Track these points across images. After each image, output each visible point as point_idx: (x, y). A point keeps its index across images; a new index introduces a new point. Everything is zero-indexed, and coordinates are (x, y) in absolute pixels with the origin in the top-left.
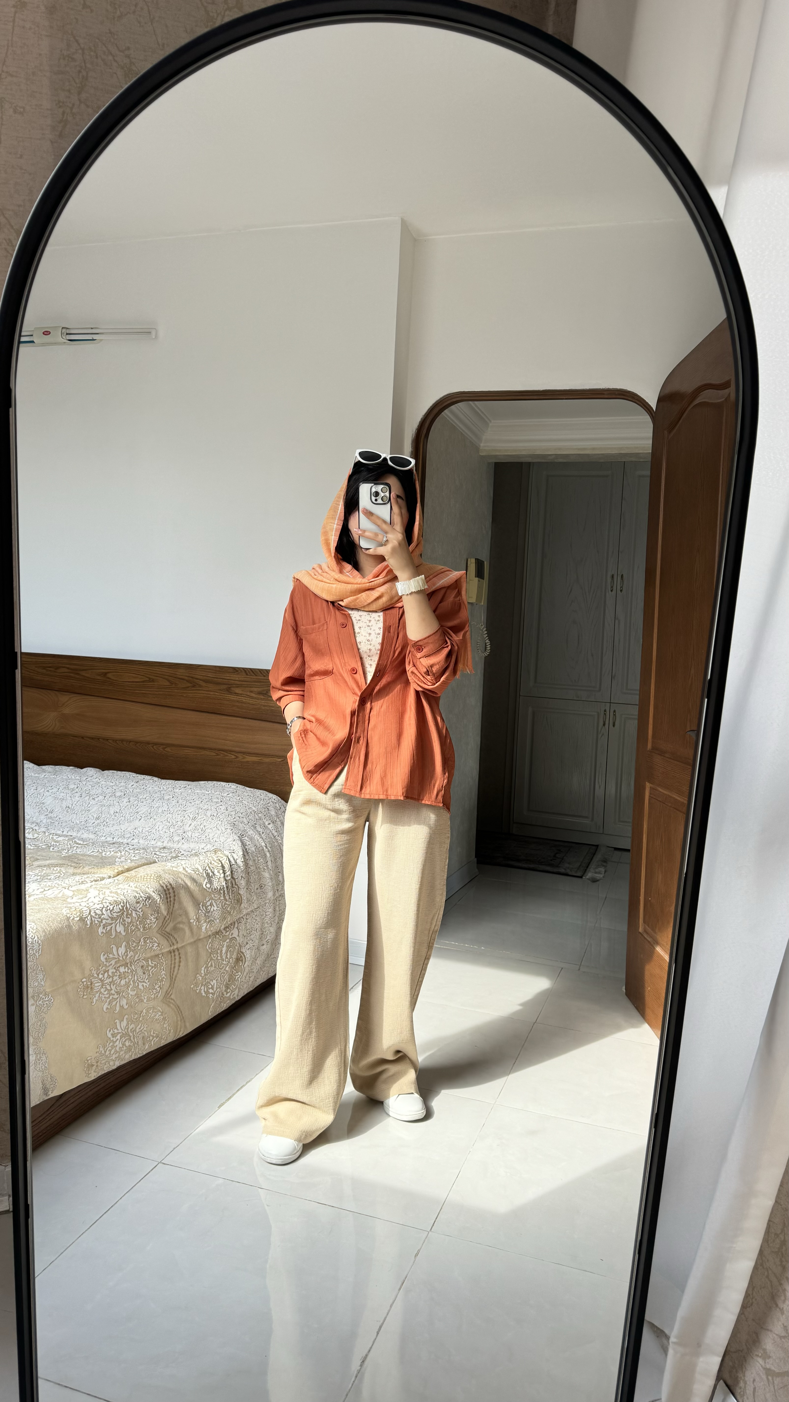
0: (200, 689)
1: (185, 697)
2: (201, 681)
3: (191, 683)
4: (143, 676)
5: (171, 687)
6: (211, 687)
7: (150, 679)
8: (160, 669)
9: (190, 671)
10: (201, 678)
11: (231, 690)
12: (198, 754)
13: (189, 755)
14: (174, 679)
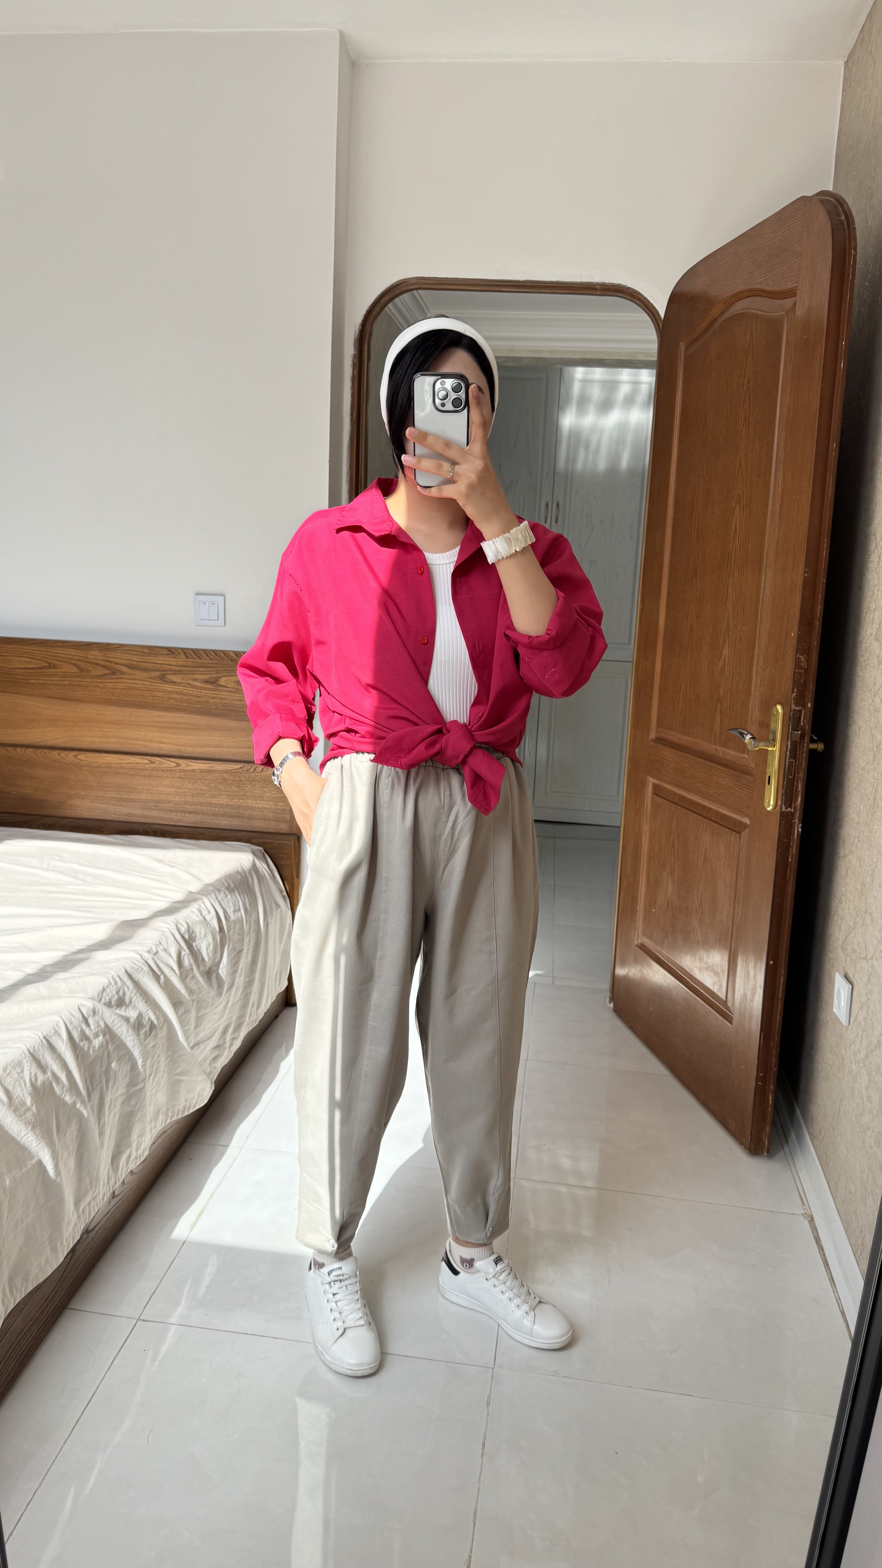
0: (123, 677)
1: (102, 688)
2: (123, 667)
3: (109, 669)
4: (40, 660)
5: (80, 674)
6: (138, 674)
7: (50, 664)
8: (64, 651)
9: (107, 653)
10: (123, 662)
11: (166, 678)
12: (123, 762)
13: (110, 763)
14: (86, 664)
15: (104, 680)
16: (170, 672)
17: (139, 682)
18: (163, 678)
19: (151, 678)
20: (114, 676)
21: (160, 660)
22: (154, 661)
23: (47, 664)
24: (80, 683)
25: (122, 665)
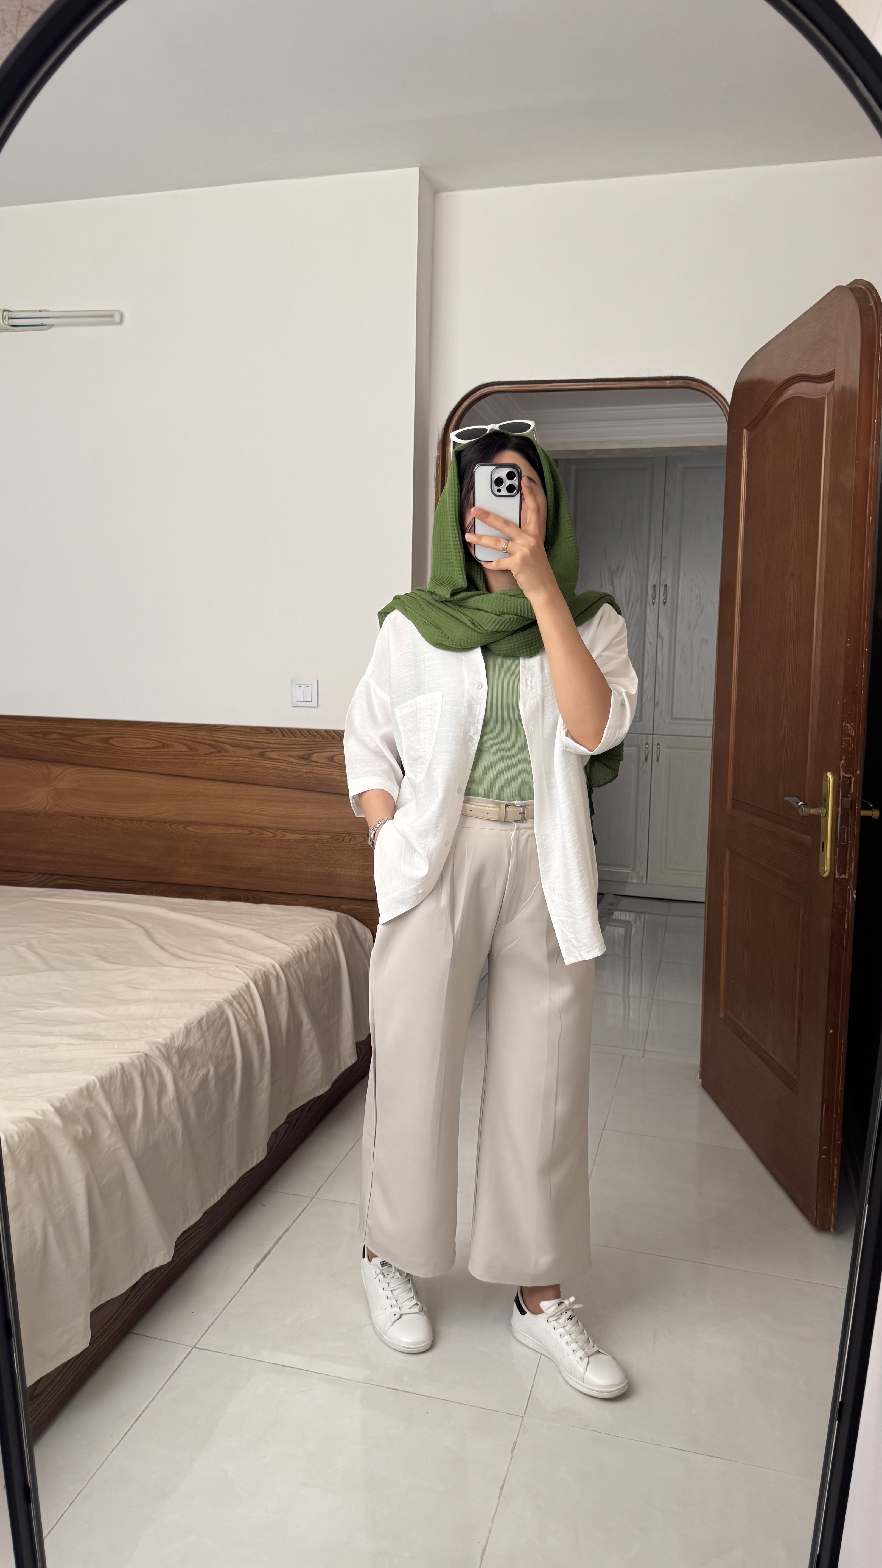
0: (226, 754)
2: (227, 746)
3: (215, 748)
4: (155, 740)
5: (190, 753)
6: (241, 752)
7: (163, 744)
8: (176, 732)
9: (213, 733)
10: (228, 741)
11: (265, 755)
12: (226, 833)
13: (215, 834)
14: (194, 743)
15: (210, 758)
16: (269, 750)
17: (241, 759)
18: (262, 755)
19: (252, 755)
20: (219, 754)
21: (260, 738)
22: (255, 740)
23: (161, 744)
24: (190, 761)
25: (226, 744)
